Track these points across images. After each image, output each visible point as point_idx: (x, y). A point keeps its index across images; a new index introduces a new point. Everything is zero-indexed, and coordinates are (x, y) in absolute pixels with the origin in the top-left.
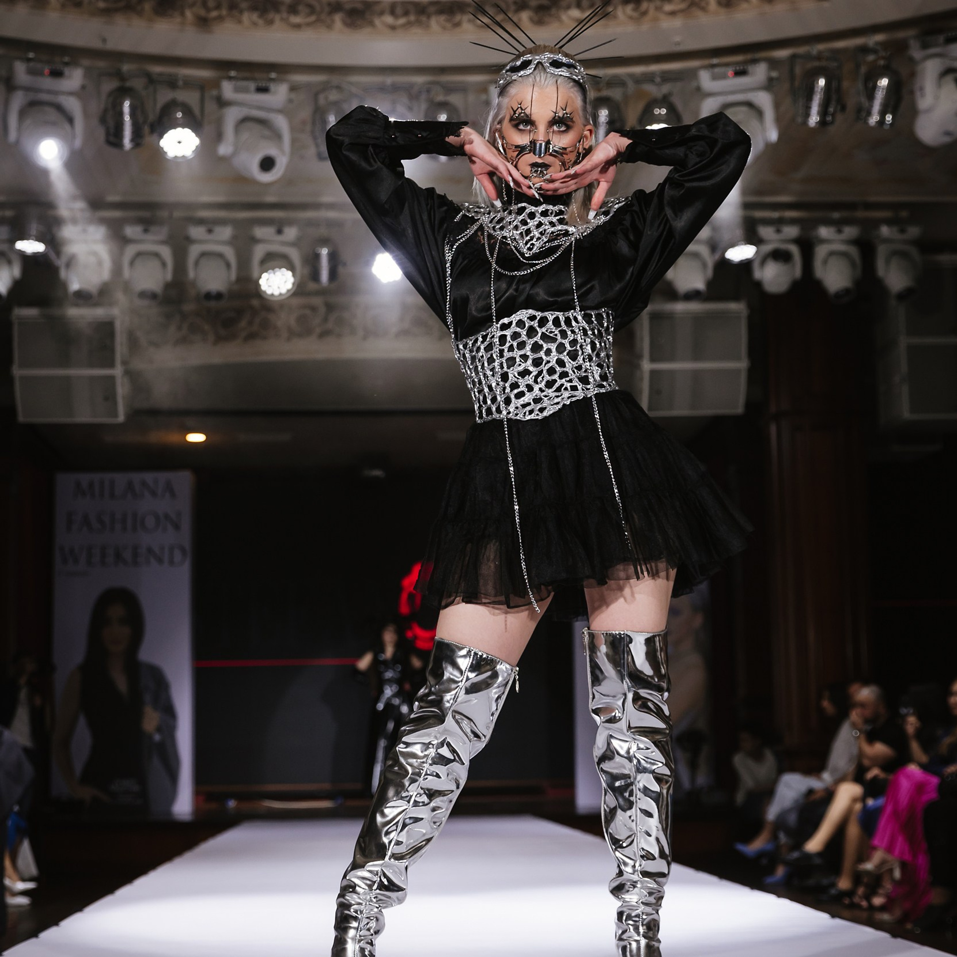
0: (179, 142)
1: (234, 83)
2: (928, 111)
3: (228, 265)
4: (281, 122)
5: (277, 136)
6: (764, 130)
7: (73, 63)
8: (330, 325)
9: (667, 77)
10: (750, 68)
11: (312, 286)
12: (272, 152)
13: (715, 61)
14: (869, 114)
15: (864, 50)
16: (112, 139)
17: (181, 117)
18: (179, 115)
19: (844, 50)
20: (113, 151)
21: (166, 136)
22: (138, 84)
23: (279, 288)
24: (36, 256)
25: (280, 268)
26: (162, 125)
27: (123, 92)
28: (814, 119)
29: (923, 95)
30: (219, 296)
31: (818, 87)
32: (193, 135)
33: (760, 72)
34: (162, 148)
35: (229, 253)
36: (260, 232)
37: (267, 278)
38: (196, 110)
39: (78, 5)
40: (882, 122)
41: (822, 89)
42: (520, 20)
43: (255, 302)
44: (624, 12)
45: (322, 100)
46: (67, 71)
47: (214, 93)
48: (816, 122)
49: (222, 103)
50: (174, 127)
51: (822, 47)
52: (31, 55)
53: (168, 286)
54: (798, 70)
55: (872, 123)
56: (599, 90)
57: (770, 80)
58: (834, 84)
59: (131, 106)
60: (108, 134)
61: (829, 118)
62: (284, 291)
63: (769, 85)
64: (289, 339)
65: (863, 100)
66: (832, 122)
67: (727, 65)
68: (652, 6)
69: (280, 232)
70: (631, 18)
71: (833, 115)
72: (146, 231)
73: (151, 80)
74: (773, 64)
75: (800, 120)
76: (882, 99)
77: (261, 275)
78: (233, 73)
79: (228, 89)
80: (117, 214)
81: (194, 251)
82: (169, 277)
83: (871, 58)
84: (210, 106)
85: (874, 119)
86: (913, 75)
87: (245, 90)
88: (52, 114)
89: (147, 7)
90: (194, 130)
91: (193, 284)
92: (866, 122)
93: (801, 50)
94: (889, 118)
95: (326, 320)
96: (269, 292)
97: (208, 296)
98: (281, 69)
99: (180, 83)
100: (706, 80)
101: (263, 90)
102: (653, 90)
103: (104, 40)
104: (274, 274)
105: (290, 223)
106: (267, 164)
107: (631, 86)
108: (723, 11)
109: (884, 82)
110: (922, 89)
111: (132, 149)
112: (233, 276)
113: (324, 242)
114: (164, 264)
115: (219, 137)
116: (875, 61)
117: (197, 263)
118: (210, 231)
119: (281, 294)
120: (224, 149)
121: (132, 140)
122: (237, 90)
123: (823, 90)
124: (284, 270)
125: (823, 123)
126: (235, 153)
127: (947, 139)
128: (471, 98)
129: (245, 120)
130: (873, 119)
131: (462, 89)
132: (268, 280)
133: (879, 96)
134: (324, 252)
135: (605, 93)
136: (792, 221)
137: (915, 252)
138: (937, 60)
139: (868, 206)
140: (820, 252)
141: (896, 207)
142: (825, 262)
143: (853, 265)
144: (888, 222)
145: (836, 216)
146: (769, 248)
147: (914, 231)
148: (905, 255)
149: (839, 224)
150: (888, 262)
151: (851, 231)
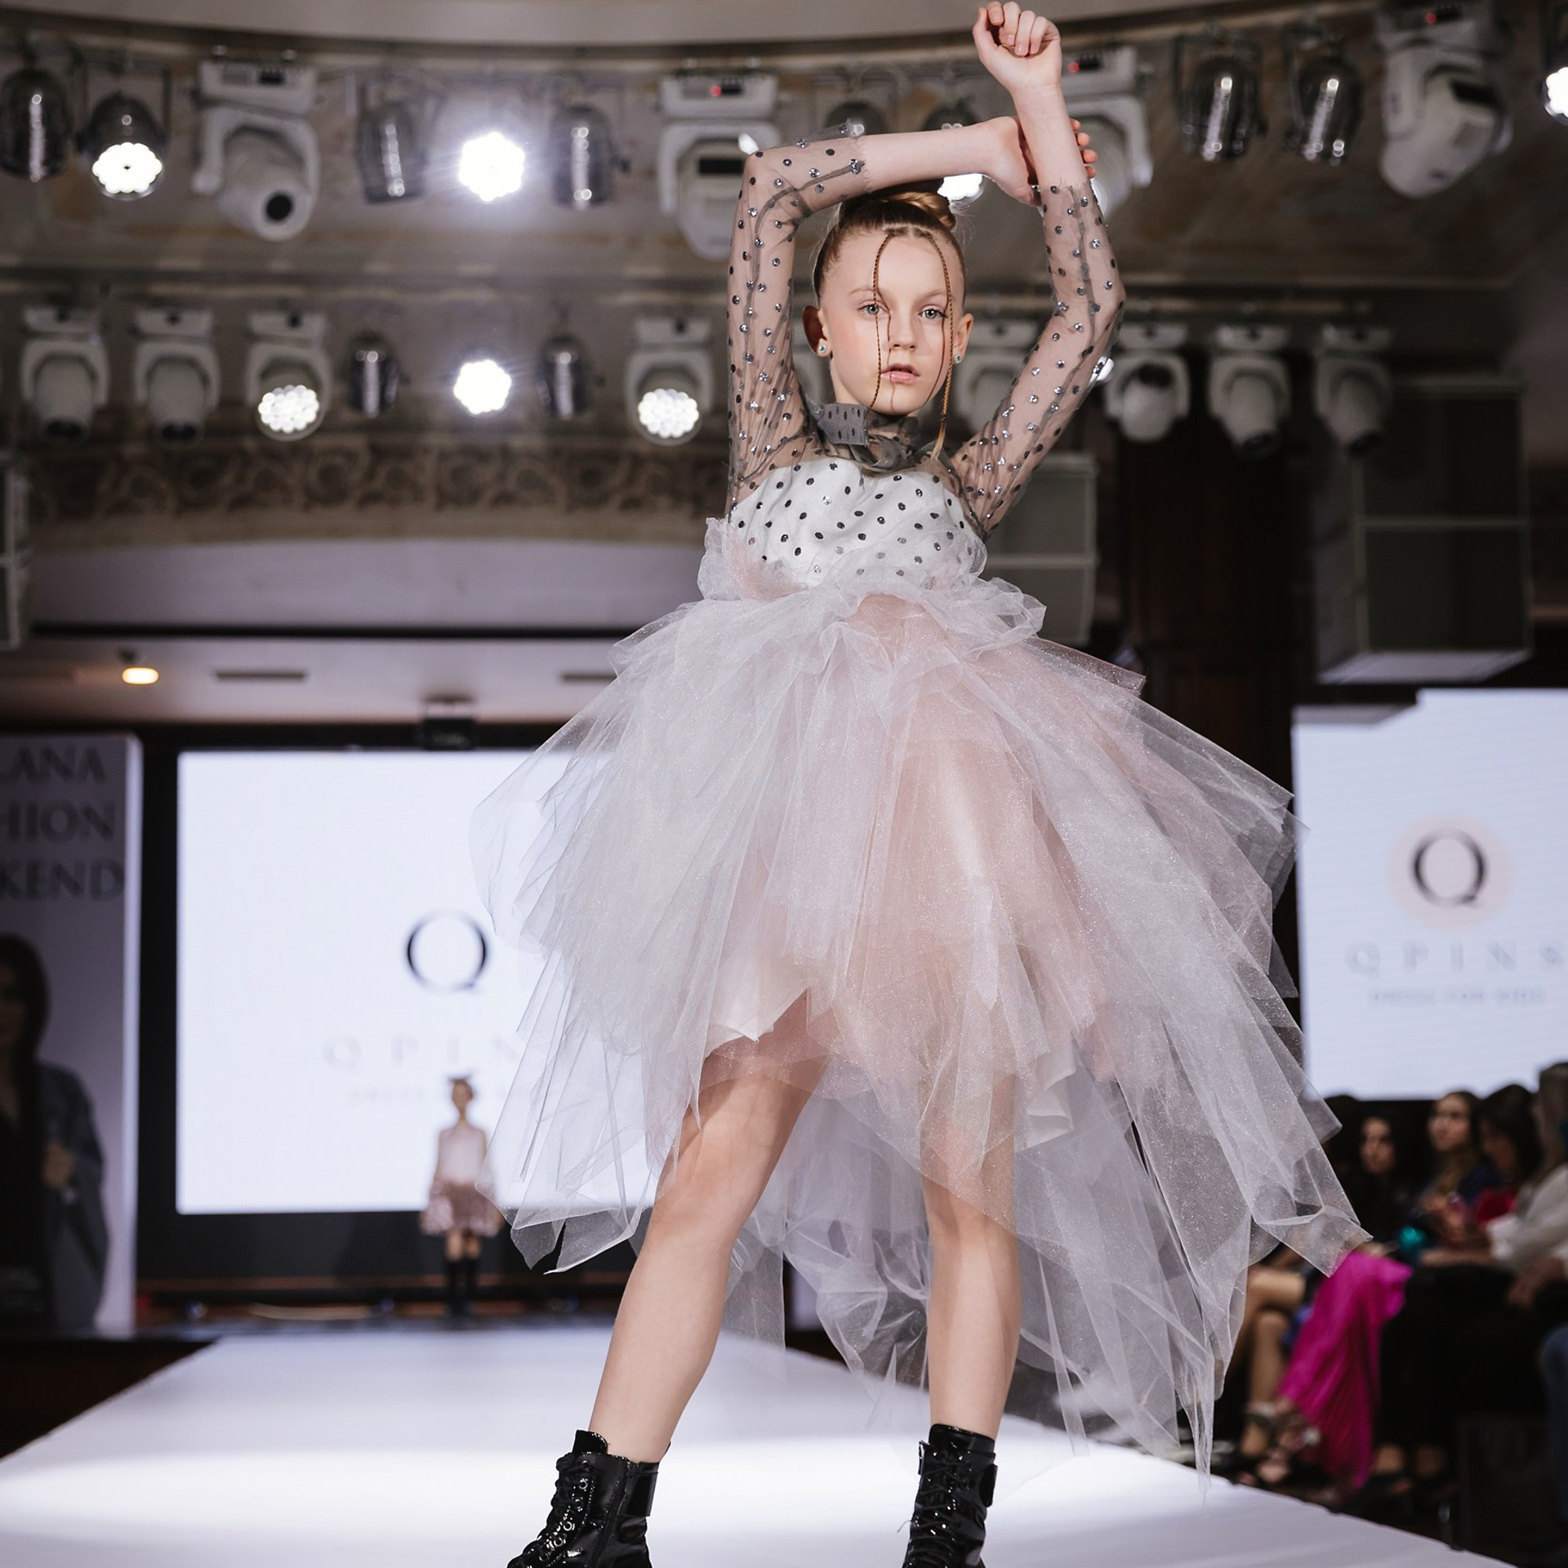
0: (127, 168)
1: (222, 66)
2: (1407, 135)
3: (205, 380)
4: (304, 137)
5: (296, 160)
6: (1128, 163)
8: (379, 483)
9: (964, 70)
10: (1106, 58)
11: (347, 416)
12: (288, 186)
14: (1305, 138)
15: (1297, 30)
16: (9, 160)
17: (132, 124)
18: (127, 121)
19: (1264, 30)
20: (12, 181)
21: (104, 156)
22: (55, 65)
23: (292, 419)
25: (295, 385)
26: (96, 139)
27: (31, 78)
28: (1213, 147)
29: (1396, 110)
30: (188, 432)
31: (1220, 93)
32: (152, 155)
33: (1123, 64)
34: (97, 178)
35: (207, 357)
36: (262, 322)
37: (272, 402)
38: (157, 113)
40: (1326, 153)
41: (1227, 97)
43: (249, 443)
45: (373, 101)
47: (188, 83)
48: (1217, 153)
49: (201, 101)
50: (119, 141)
51: (1226, 24)
53: (100, 413)
54: (1187, 61)
55: (1310, 155)
56: (849, 90)
57: (1140, 78)
58: (1247, 88)
59: (44, 104)
61: (1238, 146)
62: (301, 426)
63: (1139, 87)
64: (307, 508)
65: (1296, 114)
66: (1243, 153)
67: (1071, 51)
69: (295, 322)
71: (1246, 141)
72: (62, 317)
73: (78, 59)
74: (1145, 51)
75: (1188, 147)
76: (1328, 114)
77: (262, 397)
78: (220, 50)
79: (211, 78)
80: (11, 287)
81: (147, 353)
82: (102, 397)
83: (1310, 44)
84: (181, 105)
85: (1313, 149)
86: (1380, 73)
87: (242, 80)
90: (152, 148)
91: (144, 410)
92: (1299, 151)
93: (1195, 28)
94: (1339, 147)
95: (370, 475)
96: (275, 427)
97: (170, 432)
98: (304, 46)
99: (130, 65)
101: (272, 79)
102: (940, 92)
104: (285, 394)
105: (312, 307)
106: (279, 208)
107: (904, 85)
109: (1333, 85)
110: (1395, 99)
111: (44, 178)
112: (214, 397)
113: (370, 340)
114: (92, 376)
115: (196, 159)
116: (1318, 48)
117: (150, 375)
118: (174, 319)
119: (296, 431)
120: (205, 181)
121: (45, 164)
122: (228, 79)
123: (1230, 98)
124: (302, 388)
125: (1227, 154)
126: (224, 188)
127: (1436, 185)
128: (630, 98)
129: (244, 130)
130: (1311, 147)
131: (618, 84)
132: (273, 405)
133: (1325, 108)
134: (372, 358)
135: (858, 96)
136: (1174, 318)
137: (1380, 373)
138: (1422, 51)
139: (1302, 293)
140: (1221, 370)
141: (1349, 295)
142: (1229, 387)
143: (1276, 393)
144: (1338, 321)
145: (1249, 308)
146: (1131, 363)
147: (1379, 337)
148: (1360, 377)
149: (1252, 324)
150: (1335, 389)
151: (1272, 336)
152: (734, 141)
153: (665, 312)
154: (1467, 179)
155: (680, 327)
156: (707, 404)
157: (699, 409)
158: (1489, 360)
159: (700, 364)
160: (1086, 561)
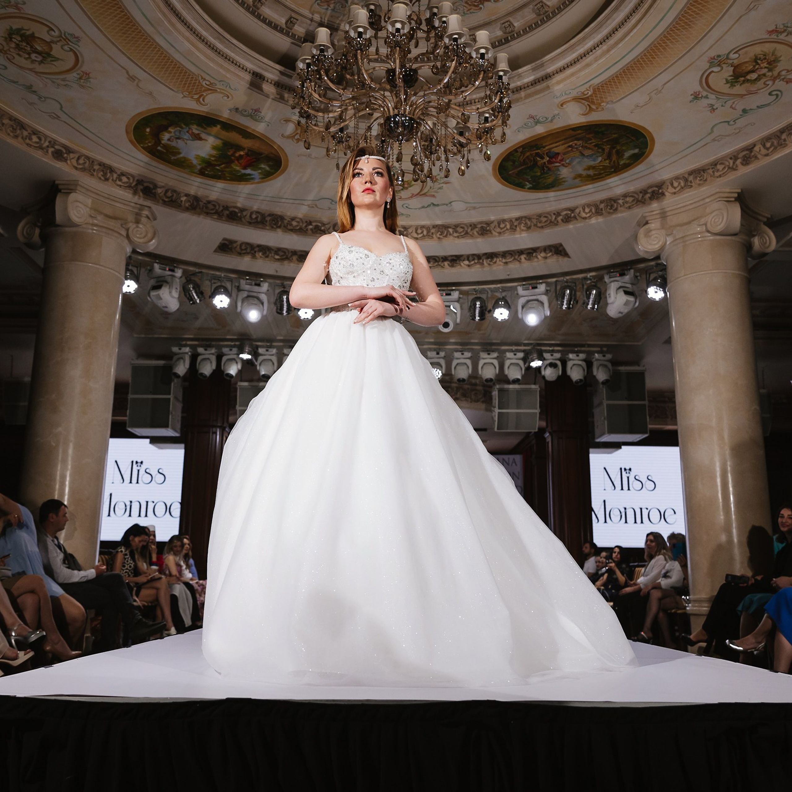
0: (306, 313)
2: (611, 303)
6: (544, 310)
7: (265, 281)
9: (504, 290)
10: (538, 286)
13: (524, 283)
14: (588, 304)
15: (586, 279)
16: (279, 311)
19: (578, 279)
20: (280, 315)
24: (248, 360)
27: (284, 292)
28: (565, 306)
29: (610, 297)
31: (566, 293)
33: (542, 288)
34: (299, 315)
39: (267, 257)
40: (593, 308)
42: (444, 265)
44: (487, 262)
46: (262, 284)
48: (566, 308)
51: (568, 278)
52: (247, 278)
54: (558, 288)
55: (589, 308)
57: (547, 290)
58: (573, 292)
60: (277, 309)
61: (571, 306)
63: (547, 293)
65: (585, 299)
66: (572, 308)
67: (530, 284)
68: (498, 260)
70: (489, 264)
71: (573, 305)
74: (548, 284)
75: (559, 307)
80: (281, 344)
83: (589, 282)
85: (590, 306)
86: (606, 290)
88: (256, 301)
89: (295, 258)
92: (586, 307)
93: (560, 279)
94: (596, 306)
100: (520, 290)
102: (499, 295)
103: (277, 271)
107: (489, 292)
108: (526, 261)
109: (594, 292)
110: (609, 294)
111: (287, 315)
116: (591, 283)
121: (286, 312)
123: (569, 295)
125: (568, 308)
127: (620, 315)
133: (592, 297)
135: (478, 296)
136: (558, 351)
137: (609, 365)
138: (616, 283)
139: (589, 346)
140: (570, 364)
141: (601, 346)
142: (571, 368)
143: (584, 370)
144: (598, 352)
145: (576, 349)
146: (548, 362)
147: (609, 356)
148: (605, 366)
149: (577, 353)
150: (598, 369)
151: (582, 356)
152: (450, 307)
153: (435, 350)
154: (628, 315)
155: (438, 354)
156: (444, 372)
157: (442, 373)
158: (637, 363)
159: (443, 362)
160: (538, 411)
